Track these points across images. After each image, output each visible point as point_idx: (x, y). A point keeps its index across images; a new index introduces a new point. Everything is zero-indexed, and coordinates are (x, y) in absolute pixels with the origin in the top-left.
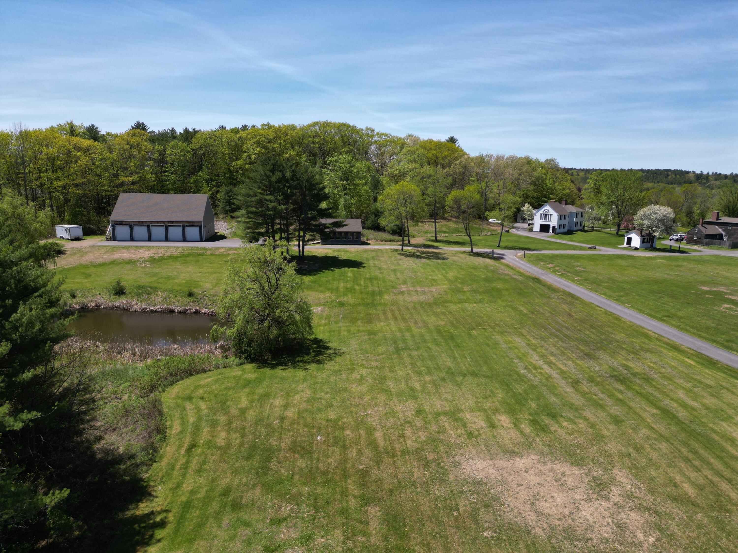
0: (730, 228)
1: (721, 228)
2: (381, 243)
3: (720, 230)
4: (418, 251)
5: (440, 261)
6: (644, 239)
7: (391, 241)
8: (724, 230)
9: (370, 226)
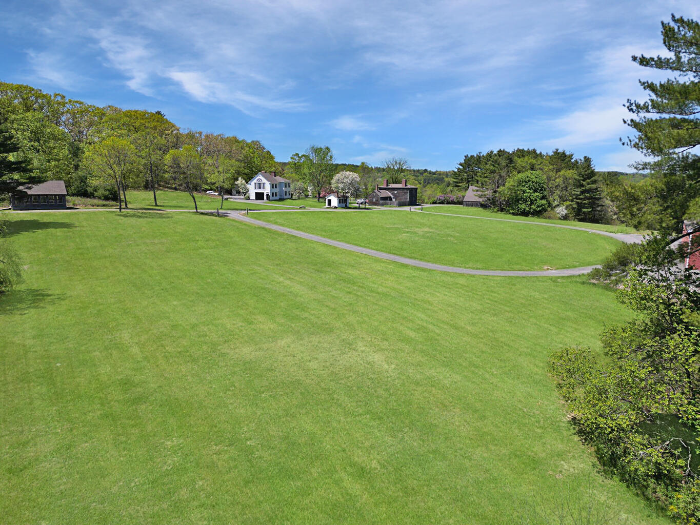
0: (396, 192)
1: (390, 192)
2: (92, 207)
3: (389, 194)
4: (139, 212)
5: (164, 219)
6: (340, 200)
7: (104, 205)
8: (392, 194)
9: (75, 192)
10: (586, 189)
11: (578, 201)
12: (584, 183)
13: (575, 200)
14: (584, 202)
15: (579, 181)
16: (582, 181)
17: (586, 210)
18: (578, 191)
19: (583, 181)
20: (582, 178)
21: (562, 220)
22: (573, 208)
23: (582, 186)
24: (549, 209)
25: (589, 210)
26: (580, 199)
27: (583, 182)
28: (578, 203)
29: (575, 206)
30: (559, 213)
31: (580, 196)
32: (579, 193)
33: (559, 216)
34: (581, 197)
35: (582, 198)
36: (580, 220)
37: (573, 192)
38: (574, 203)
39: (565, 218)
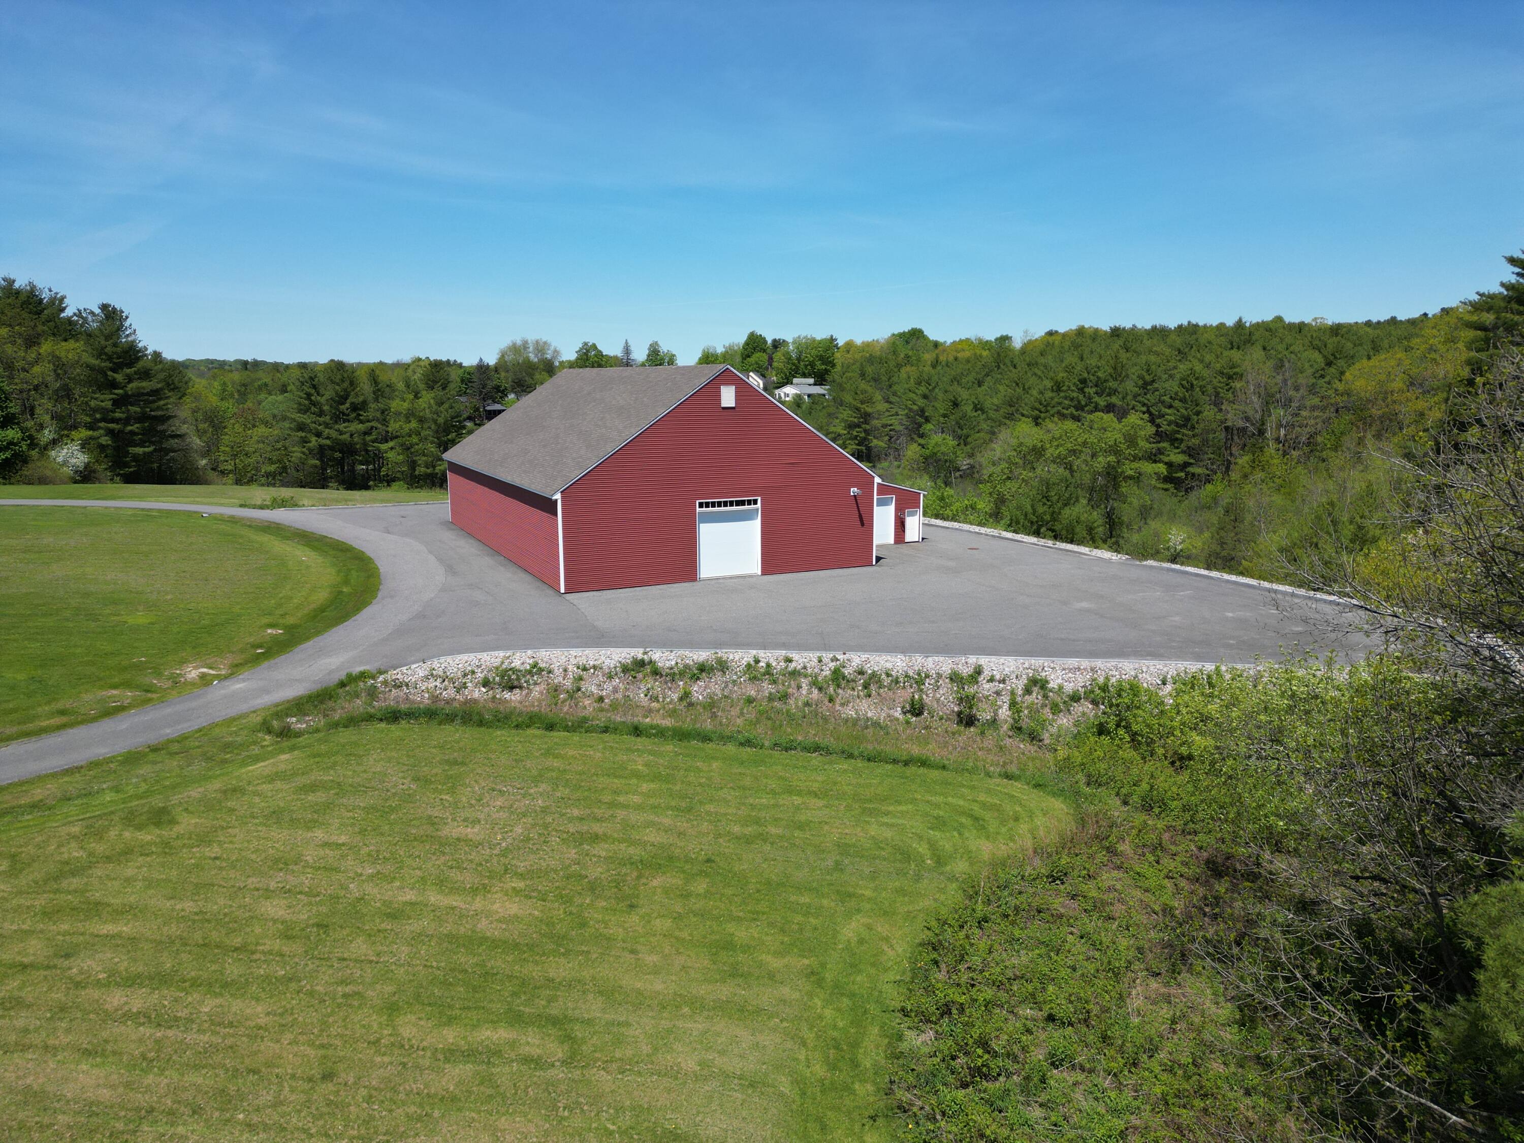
10: (126, 393)
11: (112, 426)
12: (119, 377)
13: (102, 424)
14: (130, 428)
15: (102, 372)
16: (110, 373)
17: (139, 450)
18: (105, 400)
19: (114, 370)
20: (108, 364)
21: (76, 482)
22: (102, 448)
23: (113, 385)
24: (34, 453)
25: (146, 450)
26: (113, 421)
27: (115, 375)
28: (110, 432)
29: (105, 440)
30: (65, 463)
31: (113, 411)
32: (108, 404)
33: (68, 471)
34: (118, 415)
35: (120, 419)
36: (130, 479)
37: (93, 403)
38: (102, 432)
39: (85, 476)
